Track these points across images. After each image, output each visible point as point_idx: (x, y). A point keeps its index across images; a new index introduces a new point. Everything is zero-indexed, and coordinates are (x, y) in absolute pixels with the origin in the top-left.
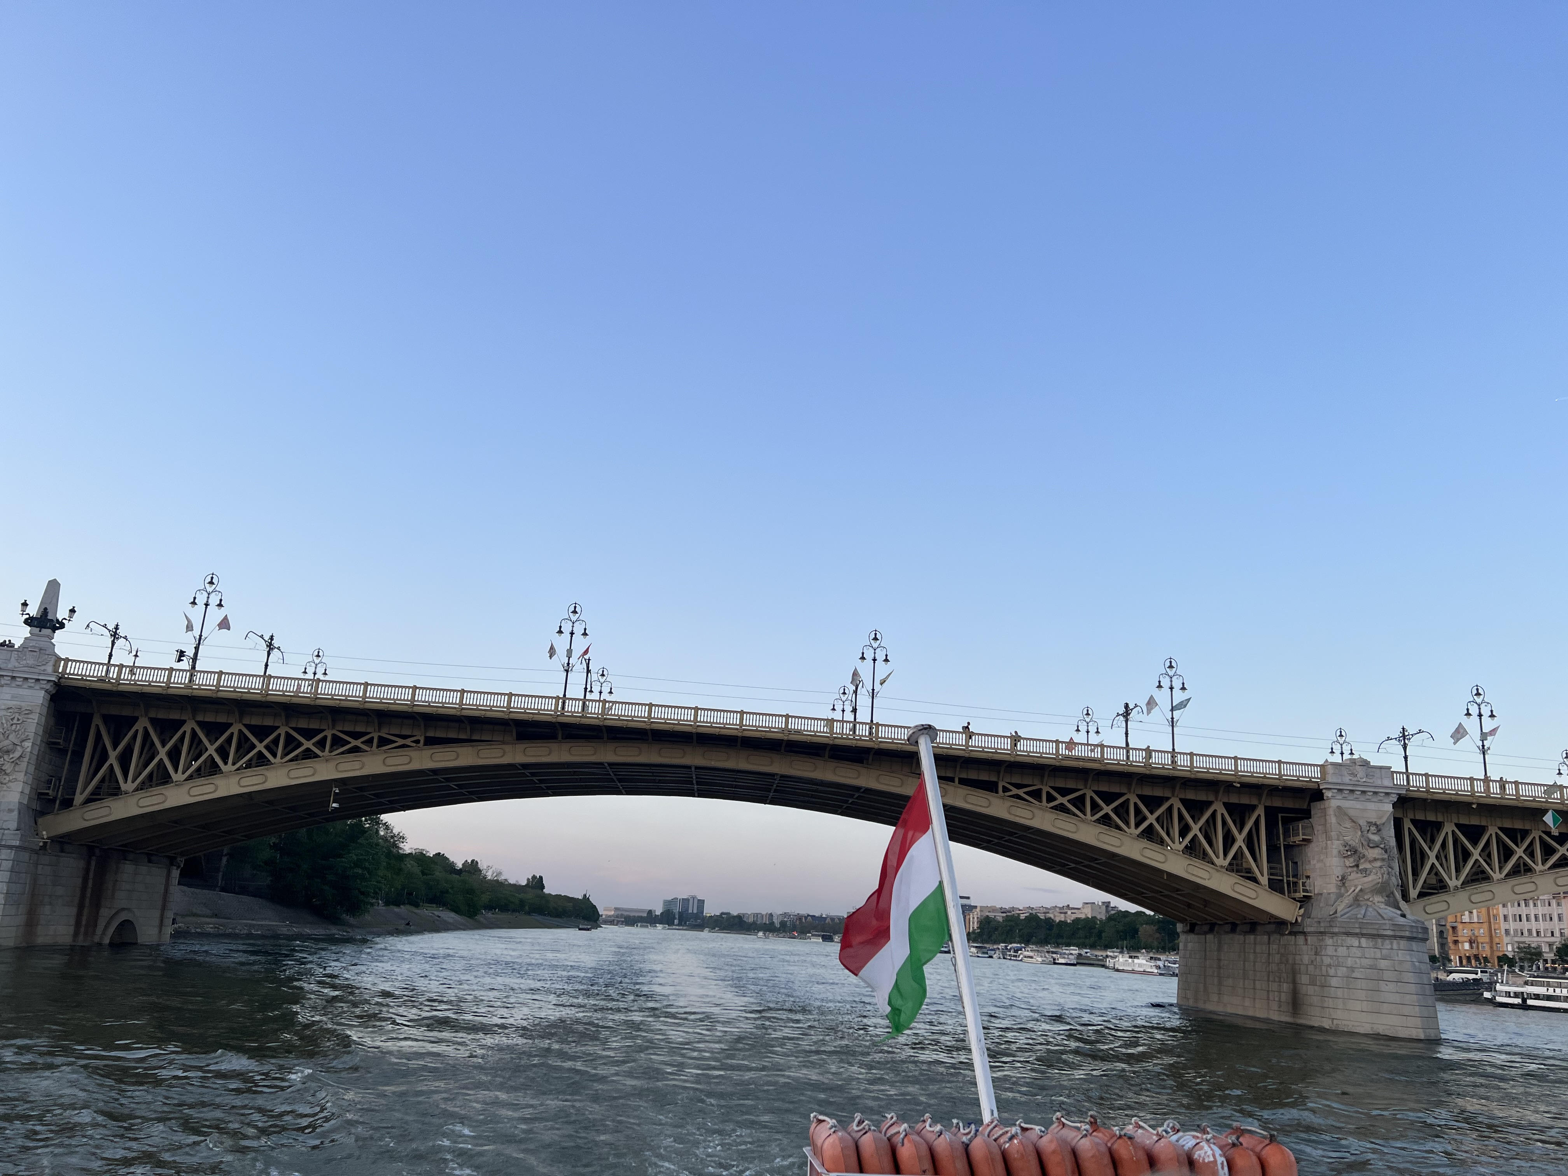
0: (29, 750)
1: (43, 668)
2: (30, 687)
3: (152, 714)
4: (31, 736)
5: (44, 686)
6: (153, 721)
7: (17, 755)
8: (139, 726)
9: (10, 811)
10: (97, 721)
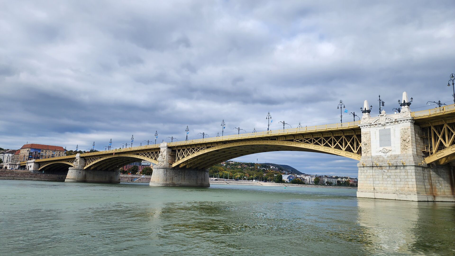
0: (411, 139)
1: (408, 116)
2: (406, 122)
3: (448, 122)
4: (410, 135)
5: (409, 121)
6: (449, 124)
7: (408, 141)
8: (445, 127)
9: (411, 156)
10: (432, 128)
